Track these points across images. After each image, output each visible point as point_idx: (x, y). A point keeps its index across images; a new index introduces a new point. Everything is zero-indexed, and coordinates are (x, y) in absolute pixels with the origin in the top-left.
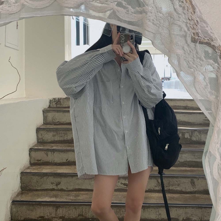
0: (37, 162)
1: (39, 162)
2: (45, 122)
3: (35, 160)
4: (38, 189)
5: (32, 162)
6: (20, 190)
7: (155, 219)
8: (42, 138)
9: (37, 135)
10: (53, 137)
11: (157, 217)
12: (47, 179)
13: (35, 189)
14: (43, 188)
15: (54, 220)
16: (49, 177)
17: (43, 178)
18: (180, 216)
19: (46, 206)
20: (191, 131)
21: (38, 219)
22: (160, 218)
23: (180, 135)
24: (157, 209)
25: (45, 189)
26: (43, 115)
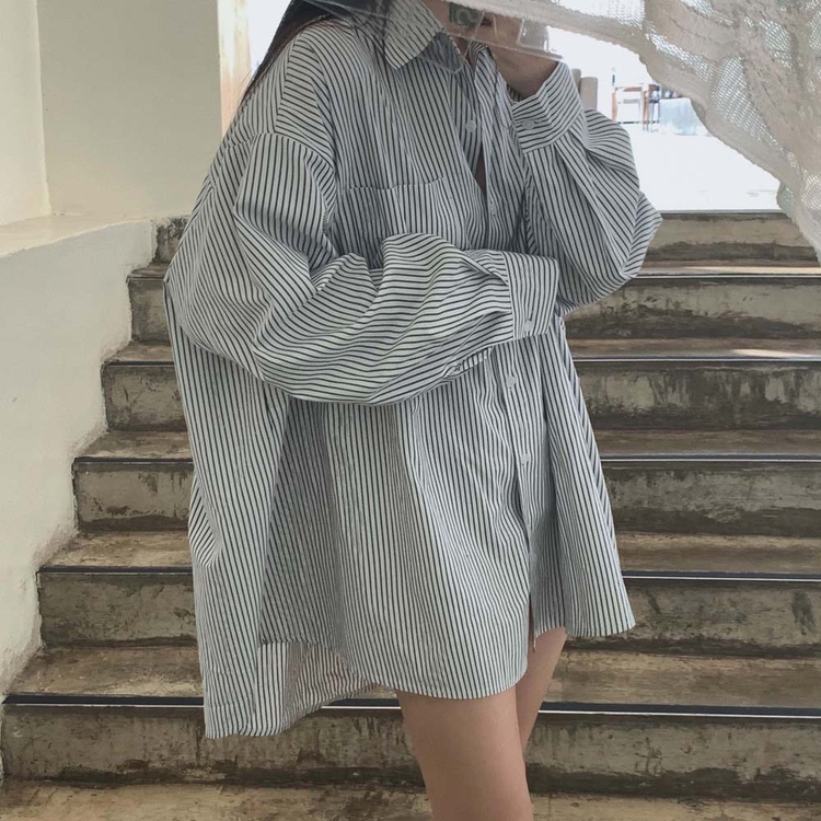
0: (109, 516)
1: (119, 516)
2: (138, 332)
3: (100, 509)
4: (118, 638)
5: (89, 518)
6: (39, 642)
7: (633, 776)
8: (129, 410)
9: (105, 395)
10: (176, 406)
11: (642, 767)
12: (154, 597)
13: (103, 639)
14: (140, 637)
15: (191, 779)
16: (167, 588)
17: (140, 595)
18: (745, 760)
19: (155, 719)
20: (795, 368)
21: (122, 771)
22: (655, 768)
23: (745, 389)
24: (642, 729)
25: (150, 639)
26: (131, 301)
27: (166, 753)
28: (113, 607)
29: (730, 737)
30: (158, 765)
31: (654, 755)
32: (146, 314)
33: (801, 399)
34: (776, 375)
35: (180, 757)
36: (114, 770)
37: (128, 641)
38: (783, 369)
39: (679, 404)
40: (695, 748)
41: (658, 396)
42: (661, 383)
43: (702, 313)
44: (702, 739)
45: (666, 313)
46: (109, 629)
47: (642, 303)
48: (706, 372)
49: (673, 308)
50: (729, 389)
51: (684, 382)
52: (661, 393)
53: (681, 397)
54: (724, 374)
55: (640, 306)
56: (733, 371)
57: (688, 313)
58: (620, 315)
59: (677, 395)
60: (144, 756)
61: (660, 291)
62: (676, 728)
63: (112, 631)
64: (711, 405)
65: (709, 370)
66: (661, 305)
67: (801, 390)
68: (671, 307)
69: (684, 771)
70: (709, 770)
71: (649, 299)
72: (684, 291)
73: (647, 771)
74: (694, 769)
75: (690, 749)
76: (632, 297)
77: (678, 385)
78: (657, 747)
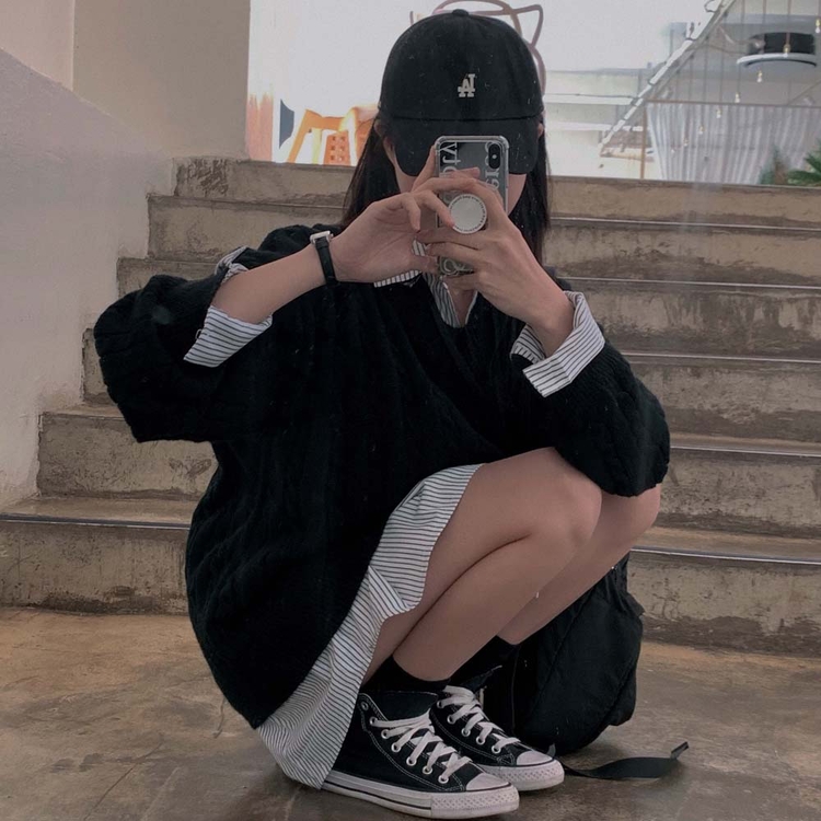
4: (115, 489)
5: (94, 391)
14: (135, 488)
15: (174, 610)
18: (768, 610)
19: (145, 541)
20: (810, 295)
22: (671, 612)
23: (759, 314)
24: (663, 568)
26: (150, 217)
27: (151, 580)
28: (114, 456)
29: (753, 584)
30: (143, 593)
31: (673, 597)
32: (163, 232)
33: (814, 326)
34: (790, 301)
35: (164, 585)
36: (102, 599)
37: (124, 493)
38: (797, 296)
39: (693, 327)
40: (715, 593)
41: (672, 317)
42: (675, 304)
43: (714, 261)
44: (724, 584)
45: (679, 259)
47: (655, 248)
48: (720, 297)
49: (686, 254)
50: (743, 314)
51: (699, 304)
52: (675, 317)
53: (695, 320)
54: (738, 299)
55: (654, 251)
56: (747, 296)
57: (701, 260)
58: (633, 259)
59: (690, 317)
60: (131, 583)
61: (672, 237)
62: (697, 570)
63: (110, 481)
64: (724, 330)
65: (724, 294)
66: (674, 251)
67: (815, 317)
68: (684, 253)
69: (702, 618)
70: (729, 620)
71: (662, 244)
72: (697, 237)
73: (663, 614)
74: (714, 617)
75: (711, 595)
76: (646, 242)
77: (692, 308)
78: (675, 589)
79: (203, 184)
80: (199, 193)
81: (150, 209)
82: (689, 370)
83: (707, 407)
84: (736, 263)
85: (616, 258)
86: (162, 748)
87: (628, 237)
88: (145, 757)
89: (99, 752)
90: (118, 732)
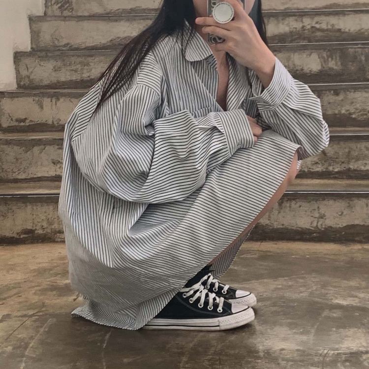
0: (17, 124)
1: (22, 124)
2: (34, 46)
3: (12, 120)
4: (20, 177)
7: (309, 229)
8: (29, 77)
9: (16, 69)
10: (54, 74)
11: (315, 224)
12: (41, 152)
13: (12, 178)
14: (32, 176)
15: (59, 240)
16: (48, 148)
17: (32, 151)
19: (39, 204)
21: (20, 236)
22: (322, 225)
24: (316, 201)
25: (38, 177)
26: (30, 28)
27: (45, 224)
28: (17, 159)
29: (367, 205)
30: (40, 232)
31: (322, 217)
32: (38, 36)
35: (53, 227)
36: (15, 235)
37: (26, 179)
39: (335, 67)
40: (345, 212)
41: (324, 64)
42: (325, 55)
43: (347, 30)
44: (350, 207)
45: (327, 30)
46: (15, 172)
47: (313, 25)
48: (350, 49)
49: (331, 27)
51: (338, 55)
52: (325, 62)
53: (336, 64)
54: (360, 50)
55: (312, 27)
56: (365, 48)
57: (339, 30)
58: (301, 32)
59: (333, 62)
60: (33, 227)
61: (323, 18)
62: (335, 200)
63: (17, 173)
64: (352, 68)
66: (324, 26)
68: (330, 27)
69: (338, 226)
70: (353, 226)
71: (317, 23)
72: (337, 17)
73: (317, 226)
74: (345, 225)
75: (342, 213)
76: (307, 22)
77: (334, 57)
78: (323, 212)
79: (60, 8)
80: (58, 13)
81: (30, 23)
82: (332, 92)
83: (343, 112)
84: (359, 30)
85: (291, 32)
86: (43, 309)
87: (296, 20)
88: (34, 314)
89: (10, 313)
90: (20, 303)
